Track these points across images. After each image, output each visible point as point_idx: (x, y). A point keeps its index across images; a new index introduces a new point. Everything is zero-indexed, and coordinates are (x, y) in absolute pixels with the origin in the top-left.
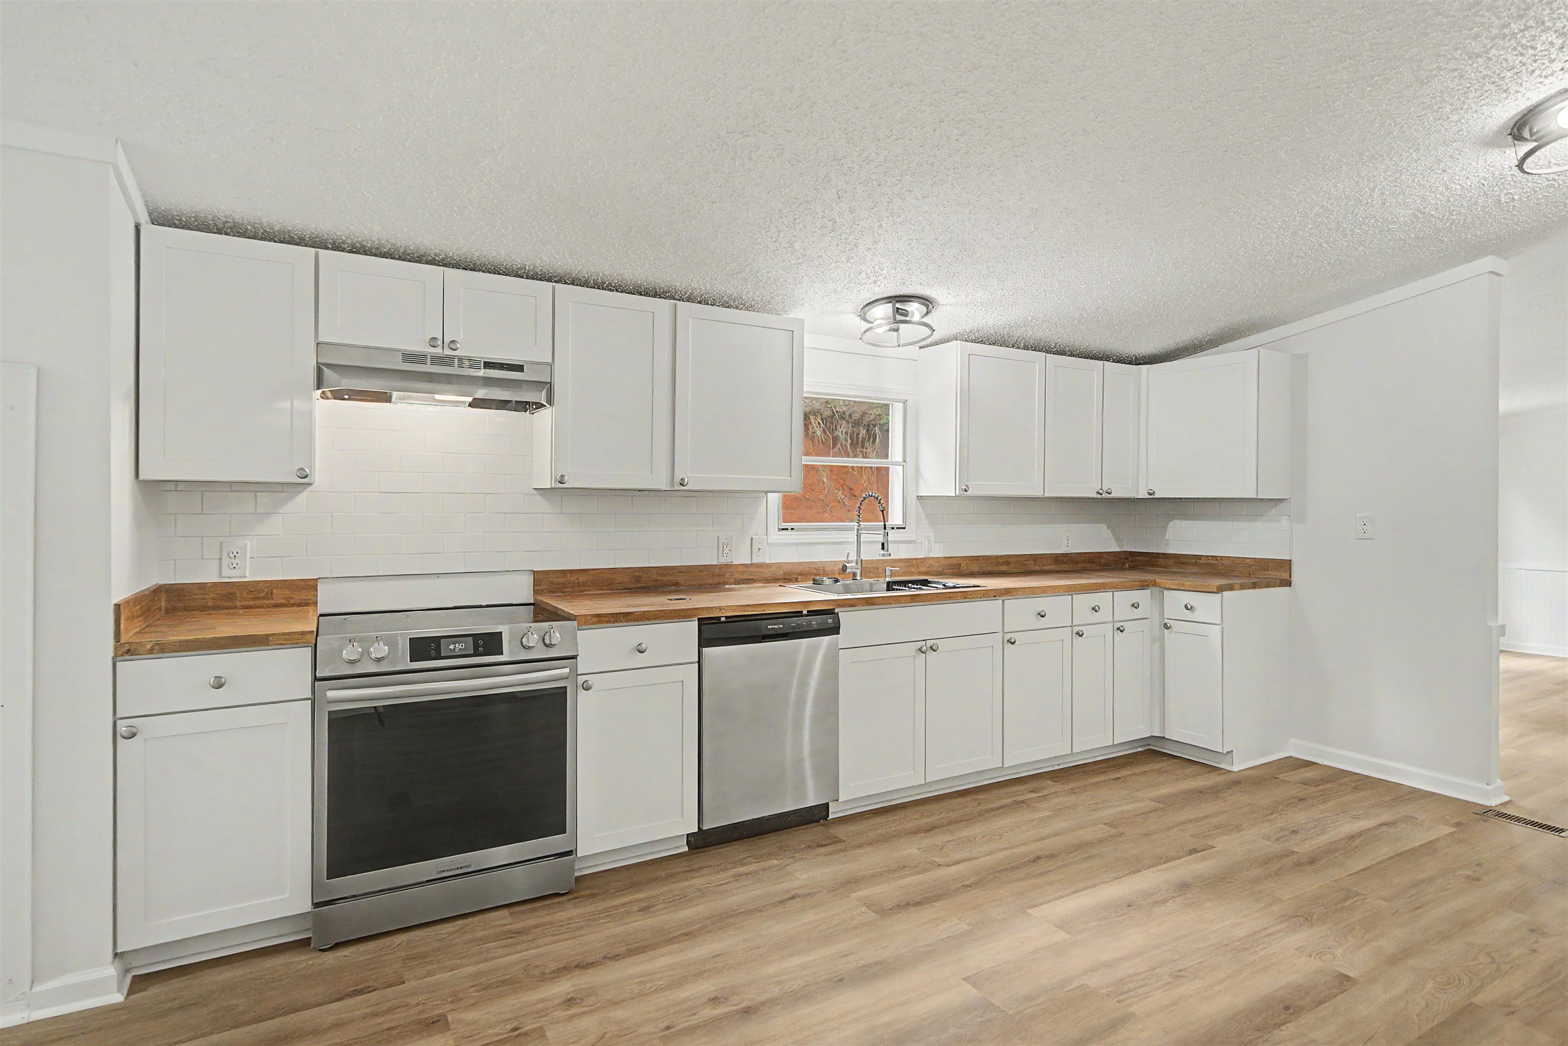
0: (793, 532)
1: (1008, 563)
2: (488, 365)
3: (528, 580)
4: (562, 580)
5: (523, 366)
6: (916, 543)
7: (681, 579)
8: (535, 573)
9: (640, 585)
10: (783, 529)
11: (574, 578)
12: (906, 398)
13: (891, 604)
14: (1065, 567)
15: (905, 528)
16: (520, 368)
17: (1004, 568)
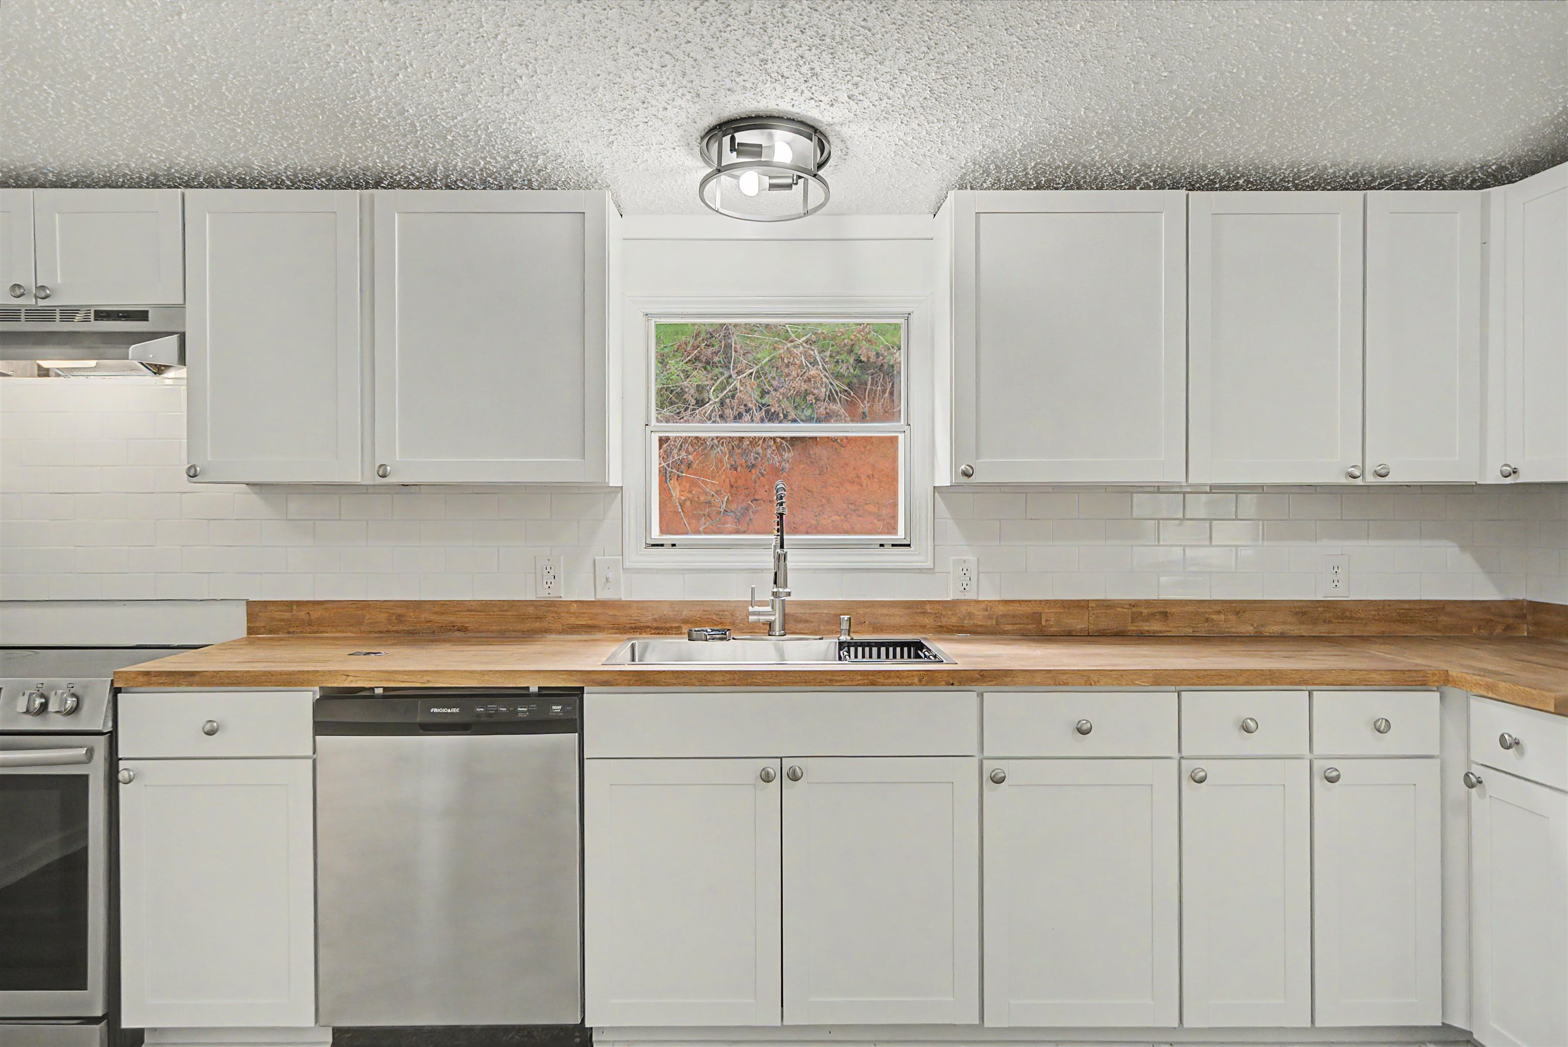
0: (673, 550)
1: (1165, 615)
2: (101, 315)
3: (241, 613)
4: (287, 615)
5: (147, 312)
6: (934, 573)
7: (469, 620)
8: (249, 604)
9: (401, 627)
10: (653, 545)
11: (302, 615)
12: (909, 310)
13: (693, 685)
14: (1322, 629)
15: (909, 545)
16: (142, 316)
17: (1155, 626)
